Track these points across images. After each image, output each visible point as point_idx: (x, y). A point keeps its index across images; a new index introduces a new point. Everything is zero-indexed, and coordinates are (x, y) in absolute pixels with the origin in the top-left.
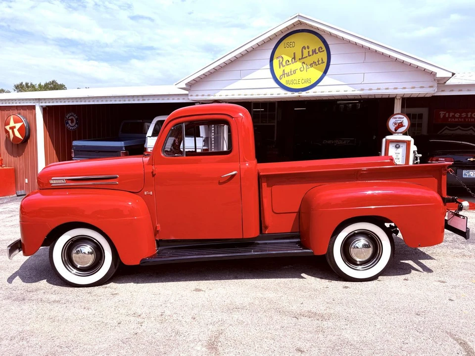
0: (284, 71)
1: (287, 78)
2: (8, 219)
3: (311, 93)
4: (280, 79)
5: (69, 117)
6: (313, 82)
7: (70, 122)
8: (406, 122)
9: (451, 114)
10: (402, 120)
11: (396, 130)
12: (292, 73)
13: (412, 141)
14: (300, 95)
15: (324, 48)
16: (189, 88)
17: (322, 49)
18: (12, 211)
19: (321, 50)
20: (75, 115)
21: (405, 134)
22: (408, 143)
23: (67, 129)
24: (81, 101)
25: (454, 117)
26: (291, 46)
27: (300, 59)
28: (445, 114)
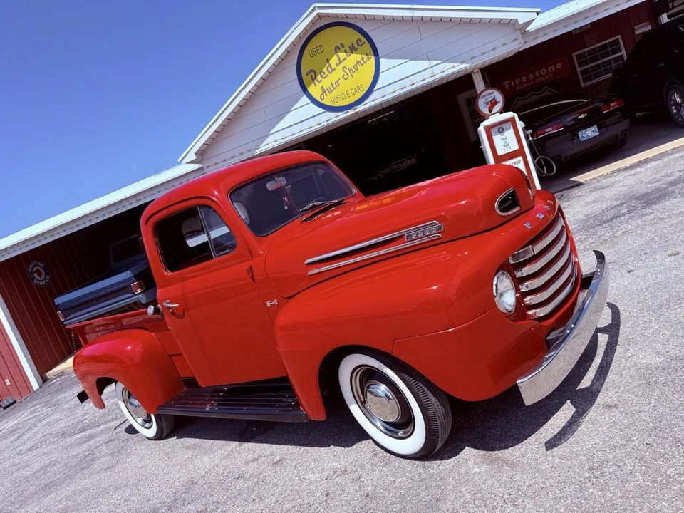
0: (322, 87)
1: (330, 96)
2: (17, 443)
3: (369, 104)
4: (323, 100)
5: (32, 269)
6: (366, 89)
7: (36, 275)
8: (498, 96)
9: (517, 81)
10: (493, 95)
11: (490, 111)
12: (335, 86)
13: (516, 115)
14: (357, 110)
15: (364, 40)
16: (200, 158)
17: (361, 41)
18: (15, 431)
19: (360, 44)
20: (40, 264)
21: (504, 110)
22: (512, 120)
23: (37, 287)
24: (46, 238)
25: (521, 83)
26: (319, 51)
27: (337, 65)
28: (510, 83)
